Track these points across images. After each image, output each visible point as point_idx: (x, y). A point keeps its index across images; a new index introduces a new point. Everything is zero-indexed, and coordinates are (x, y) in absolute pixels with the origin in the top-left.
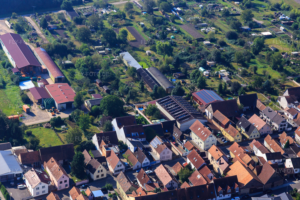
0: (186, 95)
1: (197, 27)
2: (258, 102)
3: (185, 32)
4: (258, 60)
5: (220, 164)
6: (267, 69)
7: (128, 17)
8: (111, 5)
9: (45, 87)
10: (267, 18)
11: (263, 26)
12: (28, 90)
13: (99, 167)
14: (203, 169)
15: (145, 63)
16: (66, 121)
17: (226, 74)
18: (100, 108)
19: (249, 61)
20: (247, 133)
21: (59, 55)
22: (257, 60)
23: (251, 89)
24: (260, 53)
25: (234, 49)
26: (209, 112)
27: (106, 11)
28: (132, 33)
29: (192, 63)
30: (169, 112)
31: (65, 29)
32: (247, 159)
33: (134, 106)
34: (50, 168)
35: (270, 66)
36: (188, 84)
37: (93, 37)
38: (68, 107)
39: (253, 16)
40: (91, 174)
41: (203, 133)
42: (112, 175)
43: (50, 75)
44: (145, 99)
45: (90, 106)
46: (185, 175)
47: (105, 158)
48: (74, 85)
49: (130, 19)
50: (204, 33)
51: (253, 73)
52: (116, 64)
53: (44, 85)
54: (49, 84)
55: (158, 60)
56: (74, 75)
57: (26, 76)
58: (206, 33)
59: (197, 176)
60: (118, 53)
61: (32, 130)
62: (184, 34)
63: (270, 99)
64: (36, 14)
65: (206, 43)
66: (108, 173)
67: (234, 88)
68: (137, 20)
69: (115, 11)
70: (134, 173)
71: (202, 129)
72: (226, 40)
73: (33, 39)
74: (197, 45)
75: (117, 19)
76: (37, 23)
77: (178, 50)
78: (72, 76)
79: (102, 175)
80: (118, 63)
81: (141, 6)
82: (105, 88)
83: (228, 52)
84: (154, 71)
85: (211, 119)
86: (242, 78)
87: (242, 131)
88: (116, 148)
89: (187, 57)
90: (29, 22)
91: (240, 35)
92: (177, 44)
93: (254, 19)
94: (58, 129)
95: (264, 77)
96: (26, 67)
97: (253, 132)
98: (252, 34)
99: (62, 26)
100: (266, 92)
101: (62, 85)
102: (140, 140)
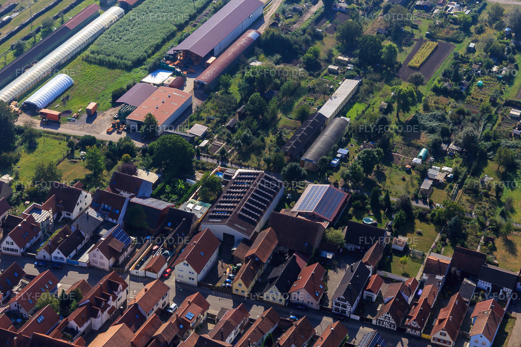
7: (473, 28)
17: (441, 176)
49: (473, 32)
62: (511, 85)
69: (468, 12)
73: (281, 15)
97: (270, 291)
100: (445, 235)
101: (178, 95)
102: (110, 220)
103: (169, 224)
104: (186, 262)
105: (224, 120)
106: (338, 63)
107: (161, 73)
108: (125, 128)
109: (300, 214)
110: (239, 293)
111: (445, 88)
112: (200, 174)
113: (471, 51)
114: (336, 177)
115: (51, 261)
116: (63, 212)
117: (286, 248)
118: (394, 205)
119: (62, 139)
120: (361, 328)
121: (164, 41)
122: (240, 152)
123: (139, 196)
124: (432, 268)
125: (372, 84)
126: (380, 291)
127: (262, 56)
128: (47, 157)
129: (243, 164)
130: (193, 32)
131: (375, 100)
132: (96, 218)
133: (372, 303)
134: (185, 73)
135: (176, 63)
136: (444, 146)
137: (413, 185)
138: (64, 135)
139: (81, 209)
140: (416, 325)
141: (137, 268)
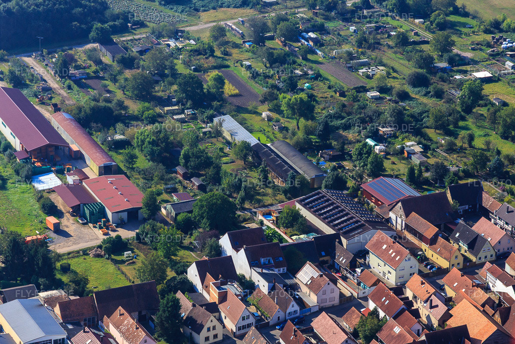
0: (348, 189)
1: (351, 67)
2: (485, 195)
3: (330, 77)
4: (473, 123)
5: (432, 307)
6: (491, 138)
7: (218, 53)
8: (183, 32)
9: (84, 184)
10: (479, 47)
11: (473, 62)
12: (51, 191)
13: (210, 321)
14: (402, 317)
15: (263, 135)
16: (130, 244)
17: (418, 149)
18: (193, 217)
19: (456, 126)
20: (471, 253)
21: (99, 125)
22: (470, 122)
23: (467, 174)
24: (474, 110)
25: (425, 105)
26: (397, 218)
27: (175, 43)
28: (230, 82)
29: (351, 131)
30: (323, 220)
31: (103, 78)
32: (481, 296)
33: (255, 213)
34: (117, 327)
35: (496, 133)
36: (348, 169)
37: (158, 91)
38: (131, 218)
39: (453, 44)
40: (194, 334)
41: (392, 253)
42: (232, 336)
43: (89, 161)
44: (273, 198)
45: (173, 214)
46: (371, 329)
47: (217, 306)
48: (136, 179)
49: (223, 56)
50: (364, 77)
51: (466, 145)
52: (208, 138)
53: (80, 180)
54: (89, 178)
55: (286, 129)
56: (134, 160)
57: (43, 165)
58: (368, 77)
59: (394, 330)
60: (211, 119)
61: (69, 261)
62: (327, 80)
63: (504, 191)
64: (43, 53)
65: (372, 94)
66: (225, 333)
67: (437, 173)
68: (237, 58)
69: (192, 42)
70: (272, 330)
71: (389, 247)
72: (409, 89)
73: (44, 97)
74: (356, 99)
75: (199, 57)
76: (48, 68)
77: (322, 110)
78: (130, 163)
79: (214, 336)
80: (213, 135)
81: (241, 32)
82: (196, 182)
83: (417, 110)
84: (285, 149)
85: (402, 230)
86: (448, 157)
87: (462, 249)
88: (236, 286)
89: (340, 122)
90: (32, 68)
91: (434, 79)
92: (317, 99)
93: (455, 51)
94: (119, 258)
95: (488, 153)
96: (40, 148)
97: (483, 249)
98: (456, 77)
99: (96, 72)
101: (114, 179)
102: (276, 271)
103: (323, 253)
104: (409, 256)
108: (115, 225)
112: (249, 225)
115: (285, 321)
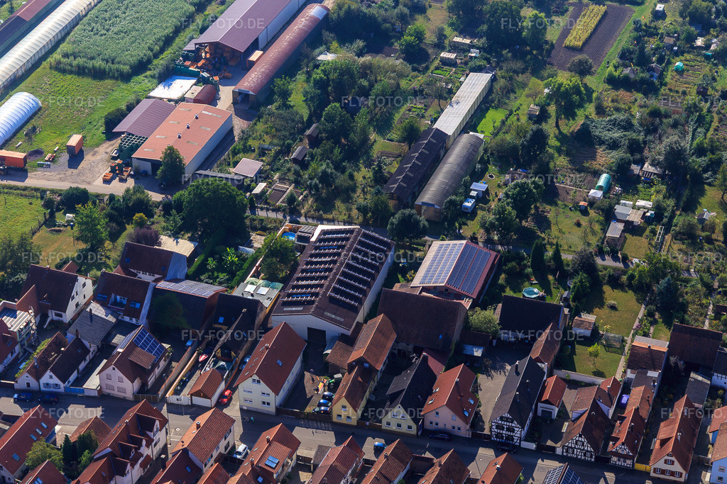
17: (636, 216)
100: (653, 307)
101: (210, 114)
102: (127, 319)
103: (221, 320)
104: (256, 377)
105: (287, 150)
106: (455, 48)
107: (178, 81)
108: (132, 173)
109: (424, 289)
110: (343, 420)
111: (627, 78)
112: (259, 237)
113: (659, 16)
114: (472, 227)
115: (40, 391)
116: (50, 311)
117: (408, 345)
118: (568, 265)
119: (33, 197)
120: (540, 461)
121: (178, 31)
122: (318, 199)
123: (168, 278)
124: (640, 360)
125: (511, 79)
126: (563, 402)
127: (335, 44)
128: (12, 226)
129: (325, 216)
130: (222, 12)
131: (518, 102)
132: (105, 317)
133: (552, 421)
134: (216, 78)
135: (200, 64)
136: (635, 169)
137: (594, 233)
138: (36, 190)
139: (77, 305)
140: (626, 451)
141: (177, 392)
